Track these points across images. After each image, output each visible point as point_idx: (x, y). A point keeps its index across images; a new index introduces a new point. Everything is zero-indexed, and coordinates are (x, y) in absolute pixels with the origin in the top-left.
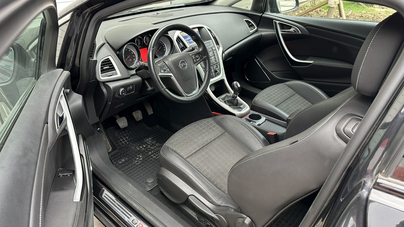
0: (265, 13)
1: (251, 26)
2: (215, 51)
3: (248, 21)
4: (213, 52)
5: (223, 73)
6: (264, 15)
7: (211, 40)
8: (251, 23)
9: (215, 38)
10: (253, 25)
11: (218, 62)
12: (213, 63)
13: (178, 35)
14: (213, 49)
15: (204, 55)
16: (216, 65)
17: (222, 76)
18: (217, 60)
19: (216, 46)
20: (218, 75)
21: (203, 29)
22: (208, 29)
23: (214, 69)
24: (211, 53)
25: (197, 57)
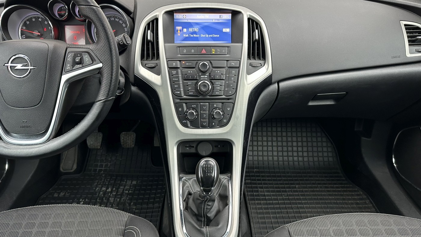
2: (234, 71)
5: (237, 124)
7: (241, 44)
11: (233, 97)
12: (213, 94)
13: (156, 15)
14: (233, 64)
15: (95, 61)
16: (223, 103)
17: (227, 133)
18: (230, 92)
19: (248, 60)
20: (218, 127)
21: (240, 16)
22: (249, 19)
23: (212, 108)
24: (217, 71)
25: (77, 60)
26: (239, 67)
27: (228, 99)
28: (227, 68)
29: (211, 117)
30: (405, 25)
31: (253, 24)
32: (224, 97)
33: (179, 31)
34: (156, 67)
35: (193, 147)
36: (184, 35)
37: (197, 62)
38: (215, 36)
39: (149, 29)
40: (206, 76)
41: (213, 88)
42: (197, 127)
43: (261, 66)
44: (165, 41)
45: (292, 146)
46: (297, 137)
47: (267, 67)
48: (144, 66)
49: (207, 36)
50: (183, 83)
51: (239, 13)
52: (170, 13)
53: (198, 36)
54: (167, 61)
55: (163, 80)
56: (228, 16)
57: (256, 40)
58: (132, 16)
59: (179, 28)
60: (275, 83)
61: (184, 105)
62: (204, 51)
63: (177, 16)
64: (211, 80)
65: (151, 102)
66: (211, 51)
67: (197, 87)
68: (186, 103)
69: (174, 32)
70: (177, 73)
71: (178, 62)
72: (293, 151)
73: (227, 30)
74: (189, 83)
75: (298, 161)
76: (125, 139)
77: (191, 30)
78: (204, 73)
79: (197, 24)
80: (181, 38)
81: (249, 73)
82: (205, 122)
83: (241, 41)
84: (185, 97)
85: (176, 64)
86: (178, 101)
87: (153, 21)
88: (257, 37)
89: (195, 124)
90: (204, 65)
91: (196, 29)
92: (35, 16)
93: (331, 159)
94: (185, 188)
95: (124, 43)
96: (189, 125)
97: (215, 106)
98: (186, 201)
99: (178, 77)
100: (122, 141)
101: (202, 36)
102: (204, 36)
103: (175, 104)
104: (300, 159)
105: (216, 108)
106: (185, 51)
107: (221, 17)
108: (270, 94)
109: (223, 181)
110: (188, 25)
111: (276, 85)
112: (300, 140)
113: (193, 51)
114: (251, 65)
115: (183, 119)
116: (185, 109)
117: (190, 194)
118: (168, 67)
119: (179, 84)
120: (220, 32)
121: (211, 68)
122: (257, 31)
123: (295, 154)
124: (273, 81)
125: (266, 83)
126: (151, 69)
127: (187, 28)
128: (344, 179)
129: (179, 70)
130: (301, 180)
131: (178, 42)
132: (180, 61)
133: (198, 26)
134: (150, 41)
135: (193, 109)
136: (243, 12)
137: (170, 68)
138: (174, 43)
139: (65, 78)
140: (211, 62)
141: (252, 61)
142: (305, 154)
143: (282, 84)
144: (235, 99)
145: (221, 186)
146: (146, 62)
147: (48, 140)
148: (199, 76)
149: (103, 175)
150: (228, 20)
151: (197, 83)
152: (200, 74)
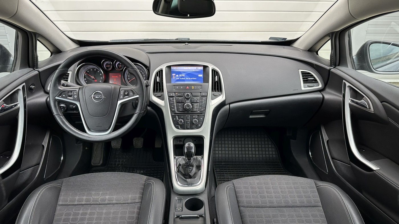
0: (337, 67)
1: (310, 81)
2: (204, 98)
3: (308, 73)
4: (201, 99)
5: (206, 128)
6: (333, 70)
10: (315, 80)
12: (193, 111)
13: (162, 68)
14: (204, 94)
15: (135, 94)
16: (198, 115)
17: (201, 132)
18: (202, 109)
19: (212, 92)
20: (195, 128)
21: (208, 68)
22: (212, 70)
23: (192, 119)
24: (195, 98)
25: (126, 93)
26: (207, 96)
27: (201, 113)
28: (200, 96)
29: (192, 123)
30: (302, 72)
31: (215, 73)
32: (199, 112)
33: (174, 76)
34: (161, 97)
35: (182, 141)
36: (177, 79)
37: (184, 93)
38: (194, 79)
39: (157, 76)
40: (189, 101)
41: (193, 107)
42: (184, 129)
43: (220, 95)
44: (167, 82)
45: (248, 147)
46: (251, 141)
47: (222, 96)
48: (155, 96)
49: (190, 79)
50: (176, 105)
51: (207, 66)
52: (169, 67)
53: (184, 79)
54: (168, 93)
55: (165, 103)
56: (201, 68)
57: (216, 81)
58: (148, 68)
59: (174, 75)
60: (227, 104)
61: (177, 116)
62: (188, 88)
63: (172, 68)
64: (192, 103)
65: (158, 115)
66: (192, 88)
67: (184, 107)
68: (178, 116)
69: (171, 77)
70: (173, 99)
71: (174, 93)
72: (248, 151)
73: (201, 76)
74: (180, 104)
75: (252, 157)
76: (136, 143)
77: (180, 75)
78: (188, 99)
79: (184, 72)
80: (175, 80)
81: (212, 99)
82: (188, 126)
83: (208, 82)
84: (177, 112)
85: (173, 95)
86: (174, 114)
87: (160, 71)
88: (217, 80)
89: (183, 127)
90: (188, 95)
91: (183, 75)
92: (92, 68)
93: (274, 156)
94: (177, 161)
95: (147, 85)
96: (180, 128)
97: (194, 117)
98: (178, 168)
99: (174, 102)
100: (134, 144)
101: (187, 78)
102: (188, 79)
103: (172, 116)
104: (254, 156)
105: (194, 118)
106: (177, 88)
107: (197, 69)
108: (225, 111)
109: (198, 159)
110: (179, 73)
111: (228, 106)
112: (254, 143)
113: (182, 87)
114: (213, 95)
115: (177, 125)
116: (177, 119)
117: (180, 165)
118: (168, 96)
119: (174, 105)
120: (197, 76)
121: (192, 96)
122: (217, 77)
123: (250, 153)
124: (226, 103)
125: (222, 105)
126: (158, 97)
127: (178, 74)
128: (283, 168)
129: (174, 98)
130: (253, 169)
131: (173, 83)
132: (175, 93)
133: (185, 74)
134: (158, 82)
135: (182, 119)
136: (209, 66)
137: (169, 97)
138: (171, 83)
139: (119, 102)
140: (191, 93)
141: (214, 93)
142: (257, 153)
143: (231, 105)
144: (205, 113)
145: (197, 161)
146: (156, 93)
147: (110, 133)
148: (185, 101)
149: (121, 167)
150: (201, 70)
151: (184, 105)
152: (186, 100)
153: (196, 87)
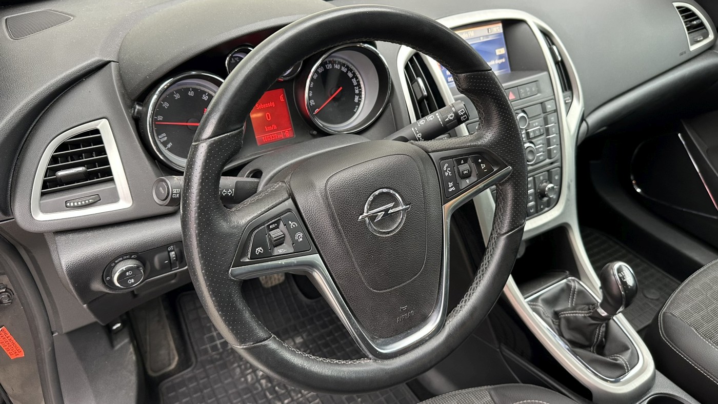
1: (695, 27)
2: (552, 118)
3: (687, 10)
4: (546, 122)
5: (568, 200)
7: (545, 73)
8: (698, 18)
9: (561, 65)
10: (701, 25)
11: (558, 156)
12: (537, 161)
14: (549, 107)
15: (498, 164)
16: (548, 171)
17: (561, 213)
18: (555, 151)
20: (547, 209)
21: (522, 26)
23: (537, 185)
24: (535, 123)
26: (556, 111)
27: (552, 163)
28: (543, 115)
29: (541, 194)
30: (678, 8)
32: (548, 161)
41: (537, 151)
43: (572, 100)
47: (578, 101)
51: (520, 21)
56: (498, 28)
62: (512, 96)
64: (531, 139)
73: (502, 51)
82: (532, 208)
83: (546, 68)
87: (411, 60)
90: (523, 119)
92: (180, 87)
97: (541, 178)
105: (542, 183)
107: (490, 32)
134: (425, 96)
136: (527, 20)
140: (524, 112)
141: (566, 95)
144: (560, 160)
150: (500, 34)
153: (528, 89)
